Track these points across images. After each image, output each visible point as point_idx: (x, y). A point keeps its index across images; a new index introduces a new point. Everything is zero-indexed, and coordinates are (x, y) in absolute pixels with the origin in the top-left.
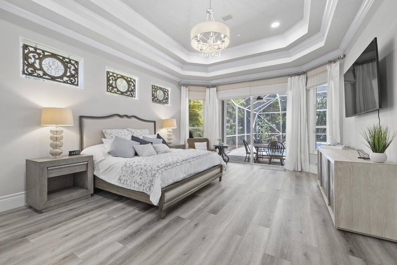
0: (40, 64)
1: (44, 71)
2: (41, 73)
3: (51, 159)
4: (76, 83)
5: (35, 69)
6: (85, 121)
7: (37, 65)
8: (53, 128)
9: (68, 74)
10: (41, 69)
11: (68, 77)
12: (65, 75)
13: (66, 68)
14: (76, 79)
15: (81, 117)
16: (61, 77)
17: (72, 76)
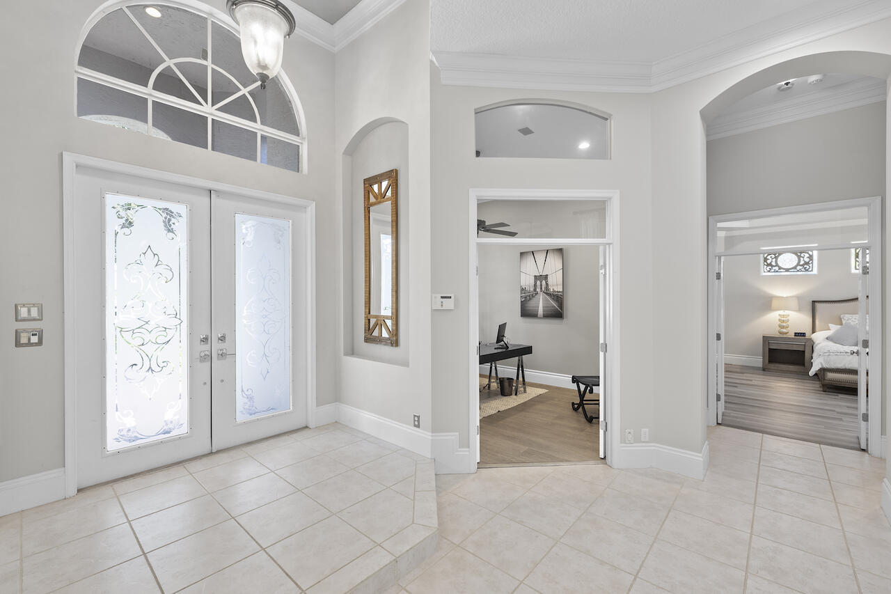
0: (776, 262)
1: (779, 266)
2: (777, 268)
3: (778, 335)
4: (810, 269)
5: (772, 266)
6: (818, 306)
7: (774, 264)
8: (781, 312)
9: (802, 263)
10: (777, 265)
11: (801, 265)
12: (798, 264)
13: (799, 257)
14: (811, 265)
15: (814, 302)
16: (795, 268)
17: (807, 263)
